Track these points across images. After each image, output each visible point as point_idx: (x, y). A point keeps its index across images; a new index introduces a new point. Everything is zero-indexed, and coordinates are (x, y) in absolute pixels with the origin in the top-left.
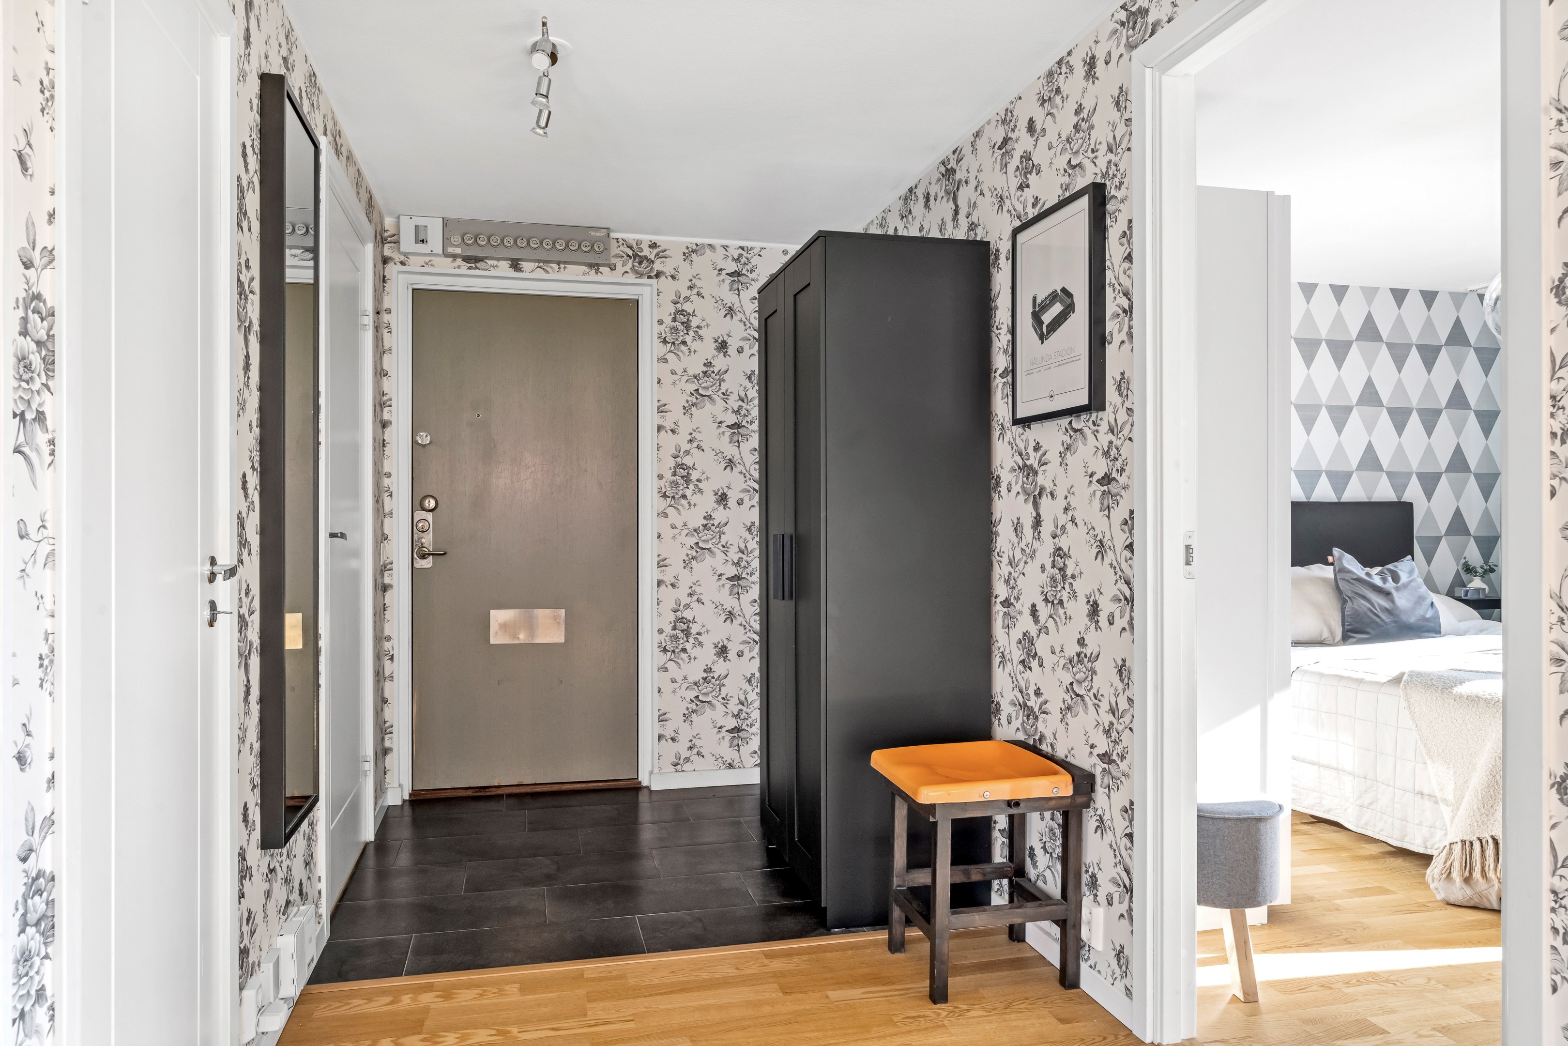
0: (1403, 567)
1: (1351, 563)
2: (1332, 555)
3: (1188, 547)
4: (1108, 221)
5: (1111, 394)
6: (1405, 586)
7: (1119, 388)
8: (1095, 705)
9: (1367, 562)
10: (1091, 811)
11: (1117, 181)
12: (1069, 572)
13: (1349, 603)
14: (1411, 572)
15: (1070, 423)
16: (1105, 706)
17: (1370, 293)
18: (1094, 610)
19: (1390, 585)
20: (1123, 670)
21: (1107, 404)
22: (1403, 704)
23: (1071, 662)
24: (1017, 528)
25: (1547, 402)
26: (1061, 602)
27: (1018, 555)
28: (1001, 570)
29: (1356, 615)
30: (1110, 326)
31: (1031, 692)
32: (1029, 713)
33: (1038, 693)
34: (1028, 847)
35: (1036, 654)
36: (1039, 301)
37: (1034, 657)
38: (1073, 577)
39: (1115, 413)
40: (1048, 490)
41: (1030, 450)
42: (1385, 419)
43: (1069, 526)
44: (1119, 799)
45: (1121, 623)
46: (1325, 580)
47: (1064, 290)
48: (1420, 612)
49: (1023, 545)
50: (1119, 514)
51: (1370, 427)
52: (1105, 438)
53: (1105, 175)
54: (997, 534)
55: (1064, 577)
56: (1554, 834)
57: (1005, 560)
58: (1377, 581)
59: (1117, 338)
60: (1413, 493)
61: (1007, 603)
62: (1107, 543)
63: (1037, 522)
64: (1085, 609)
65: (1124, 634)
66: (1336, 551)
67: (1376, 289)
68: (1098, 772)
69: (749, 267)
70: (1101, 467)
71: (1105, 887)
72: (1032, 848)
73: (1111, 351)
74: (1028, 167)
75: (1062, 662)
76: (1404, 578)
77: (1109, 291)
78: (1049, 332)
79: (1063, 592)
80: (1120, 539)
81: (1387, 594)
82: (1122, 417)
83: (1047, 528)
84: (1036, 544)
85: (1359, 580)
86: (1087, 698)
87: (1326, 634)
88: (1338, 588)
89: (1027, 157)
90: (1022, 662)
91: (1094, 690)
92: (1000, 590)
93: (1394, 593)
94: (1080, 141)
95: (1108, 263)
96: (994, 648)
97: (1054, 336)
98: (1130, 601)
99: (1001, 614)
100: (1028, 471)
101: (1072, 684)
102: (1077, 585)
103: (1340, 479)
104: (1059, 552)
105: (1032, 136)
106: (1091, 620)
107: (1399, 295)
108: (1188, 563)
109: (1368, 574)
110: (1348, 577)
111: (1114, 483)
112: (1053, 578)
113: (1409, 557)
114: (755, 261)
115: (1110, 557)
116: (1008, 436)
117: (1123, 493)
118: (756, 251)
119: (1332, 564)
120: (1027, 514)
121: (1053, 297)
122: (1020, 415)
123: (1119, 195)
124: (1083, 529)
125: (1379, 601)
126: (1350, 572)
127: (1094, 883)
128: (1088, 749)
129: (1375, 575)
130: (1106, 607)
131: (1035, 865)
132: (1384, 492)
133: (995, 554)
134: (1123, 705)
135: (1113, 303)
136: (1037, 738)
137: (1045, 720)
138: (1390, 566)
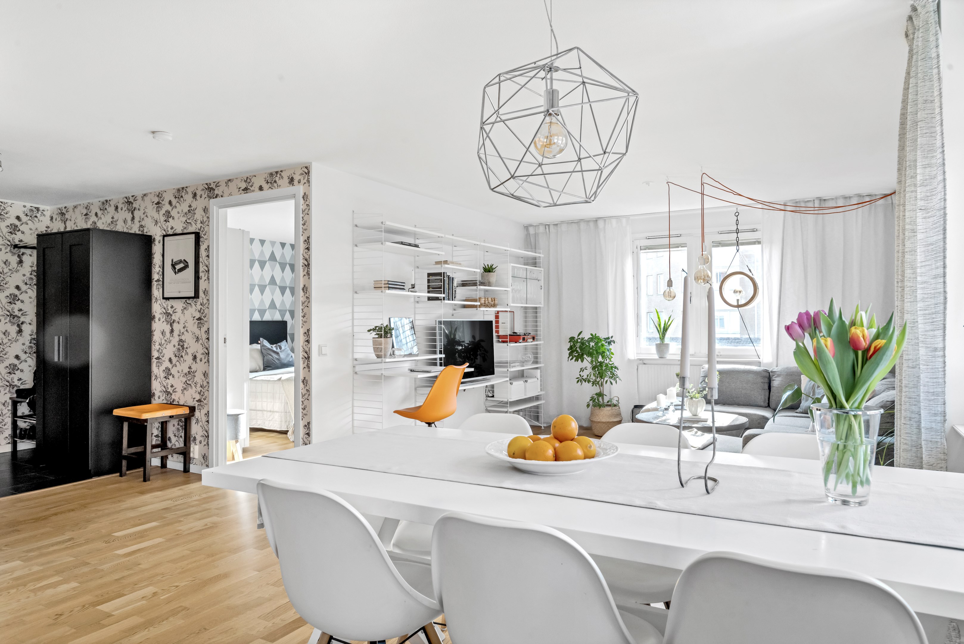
0: (283, 344)
1: (266, 343)
2: (260, 340)
3: (225, 338)
4: (201, 244)
5: (201, 294)
6: (283, 350)
7: (204, 293)
8: (195, 386)
9: (272, 343)
10: (193, 418)
11: (204, 233)
12: (185, 347)
13: (265, 357)
14: (285, 346)
15: (186, 301)
16: (199, 385)
17: (273, 243)
18: (195, 358)
19: (279, 350)
20: (205, 374)
21: (200, 297)
22: (281, 386)
23: (186, 374)
24: (163, 333)
25: (301, 310)
26: (182, 356)
27: (163, 342)
28: (155, 348)
29: (268, 361)
30: (201, 274)
31: (169, 386)
32: (168, 393)
33: (172, 386)
34: (168, 437)
35: (171, 374)
36: (174, 261)
37: (170, 375)
38: (187, 348)
39: (203, 300)
40: (177, 321)
41: (169, 308)
42: (278, 290)
43: (185, 333)
44: (204, 411)
45: (204, 361)
46: (257, 349)
47: (184, 260)
48: (288, 359)
49: (166, 338)
50: (204, 329)
51: (273, 293)
52: (199, 307)
53: (200, 230)
54: (154, 335)
55: (183, 348)
56: (302, 391)
57: (157, 344)
58: (275, 349)
59: (204, 278)
60: (287, 318)
61: (158, 358)
62: (200, 337)
63: (172, 331)
64: (192, 357)
65: (205, 364)
66: (261, 339)
67: (275, 242)
68: (196, 406)
69: (5, 211)
70: (198, 315)
71: (199, 438)
72: (169, 437)
73: (201, 282)
74: (168, 215)
75: (182, 375)
76: (283, 348)
77: (201, 264)
78: (178, 272)
79: (183, 353)
80: (204, 336)
81: (277, 353)
82: (205, 301)
83: (176, 333)
84: (171, 338)
85: (269, 349)
86: (192, 385)
87: (258, 368)
88: (262, 352)
89: (168, 212)
90: (165, 377)
91: (195, 382)
92: (155, 354)
93: (280, 353)
94: (190, 216)
95: (200, 256)
96: (152, 374)
97: (180, 274)
98: (208, 354)
99: (155, 362)
100: (168, 314)
101: (186, 381)
102: (188, 351)
103: (262, 312)
104: (181, 340)
105: (171, 206)
106: (194, 361)
107: (283, 245)
108: (225, 343)
109: (272, 347)
110: (265, 348)
111: (202, 320)
112: (179, 349)
113: (285, 341)
114: (8, 209)
115: (201, 342)
116: (159, 302)
117: (205, 323)
118: (9, 204)
119: (260, 344)
120: (167, 328)
121: (180, 262)
122: (165, 296)
123: (205, 237)
124: (190, 333)
125: (275, 356)
126: (266, 346)
127: (195, 439)
128: (193, 400)
129: (274, 348)
130: (199, 356)
131: (171, 442)
132: (277, 317)
133: (153, 342)
134: (205, 384)
135: (202, 268)
136: (172, 401)
137: (175, 395)
138: (279, 344)
